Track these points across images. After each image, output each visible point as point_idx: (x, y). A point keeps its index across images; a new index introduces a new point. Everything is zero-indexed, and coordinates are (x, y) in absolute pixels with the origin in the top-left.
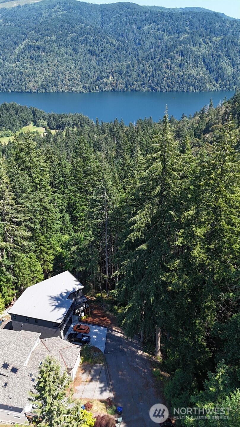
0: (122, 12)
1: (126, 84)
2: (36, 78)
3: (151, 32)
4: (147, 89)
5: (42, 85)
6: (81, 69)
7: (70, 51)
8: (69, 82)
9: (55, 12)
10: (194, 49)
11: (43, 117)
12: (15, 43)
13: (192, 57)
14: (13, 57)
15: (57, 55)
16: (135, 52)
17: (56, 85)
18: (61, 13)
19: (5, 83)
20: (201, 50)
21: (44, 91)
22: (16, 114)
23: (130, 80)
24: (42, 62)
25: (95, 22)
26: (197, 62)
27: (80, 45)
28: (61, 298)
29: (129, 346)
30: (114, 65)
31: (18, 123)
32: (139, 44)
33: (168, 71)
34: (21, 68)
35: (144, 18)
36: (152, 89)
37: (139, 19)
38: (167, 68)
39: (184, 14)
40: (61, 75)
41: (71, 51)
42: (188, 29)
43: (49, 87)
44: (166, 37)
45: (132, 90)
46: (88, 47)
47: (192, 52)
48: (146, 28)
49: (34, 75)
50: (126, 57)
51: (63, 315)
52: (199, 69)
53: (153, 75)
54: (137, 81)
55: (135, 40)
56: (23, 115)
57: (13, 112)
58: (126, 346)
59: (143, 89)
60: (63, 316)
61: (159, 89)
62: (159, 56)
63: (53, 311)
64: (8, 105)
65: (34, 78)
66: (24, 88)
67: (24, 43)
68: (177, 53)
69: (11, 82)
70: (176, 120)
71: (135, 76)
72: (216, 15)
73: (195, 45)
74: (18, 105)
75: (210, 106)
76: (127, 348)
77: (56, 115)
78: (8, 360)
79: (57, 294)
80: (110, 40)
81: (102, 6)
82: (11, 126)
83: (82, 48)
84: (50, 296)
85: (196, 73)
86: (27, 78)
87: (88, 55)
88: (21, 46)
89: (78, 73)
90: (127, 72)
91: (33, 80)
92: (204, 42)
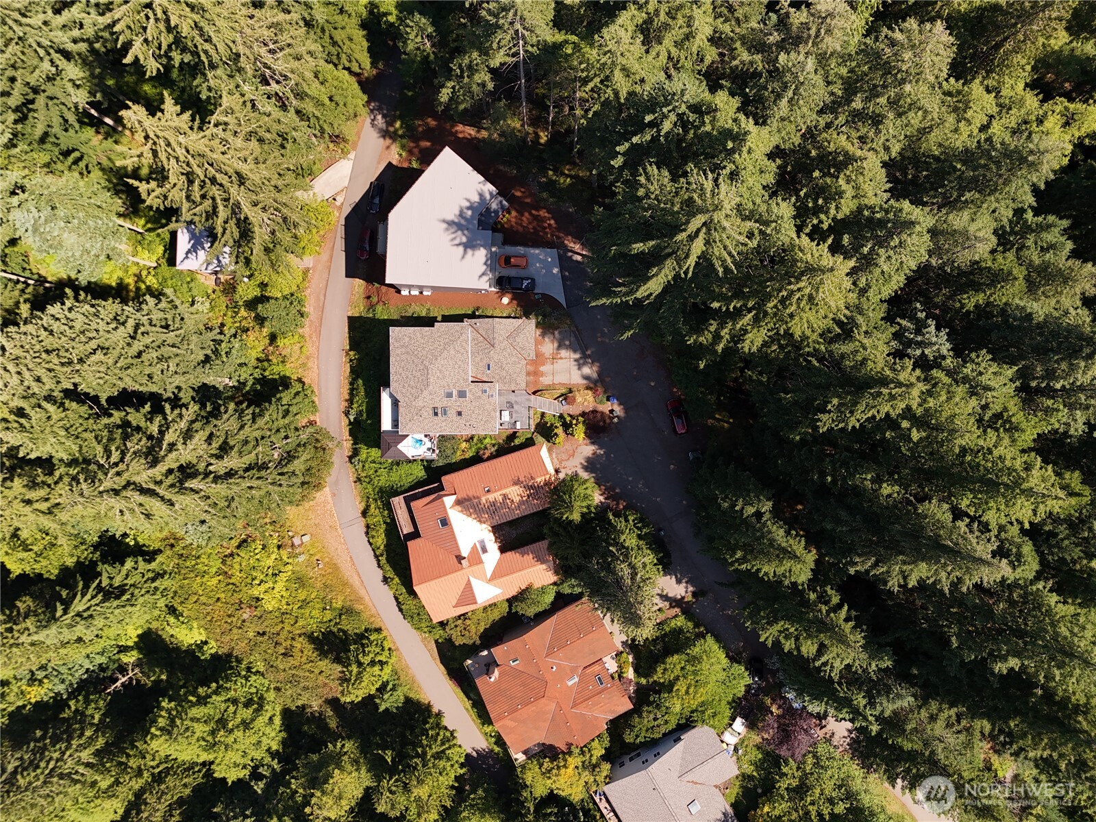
28: (463, 222)
51: (485, 264)
60: (485, 267)
63: (463, 257)
78: (448, 386)
79: (452, 215)
84: (444, 221)
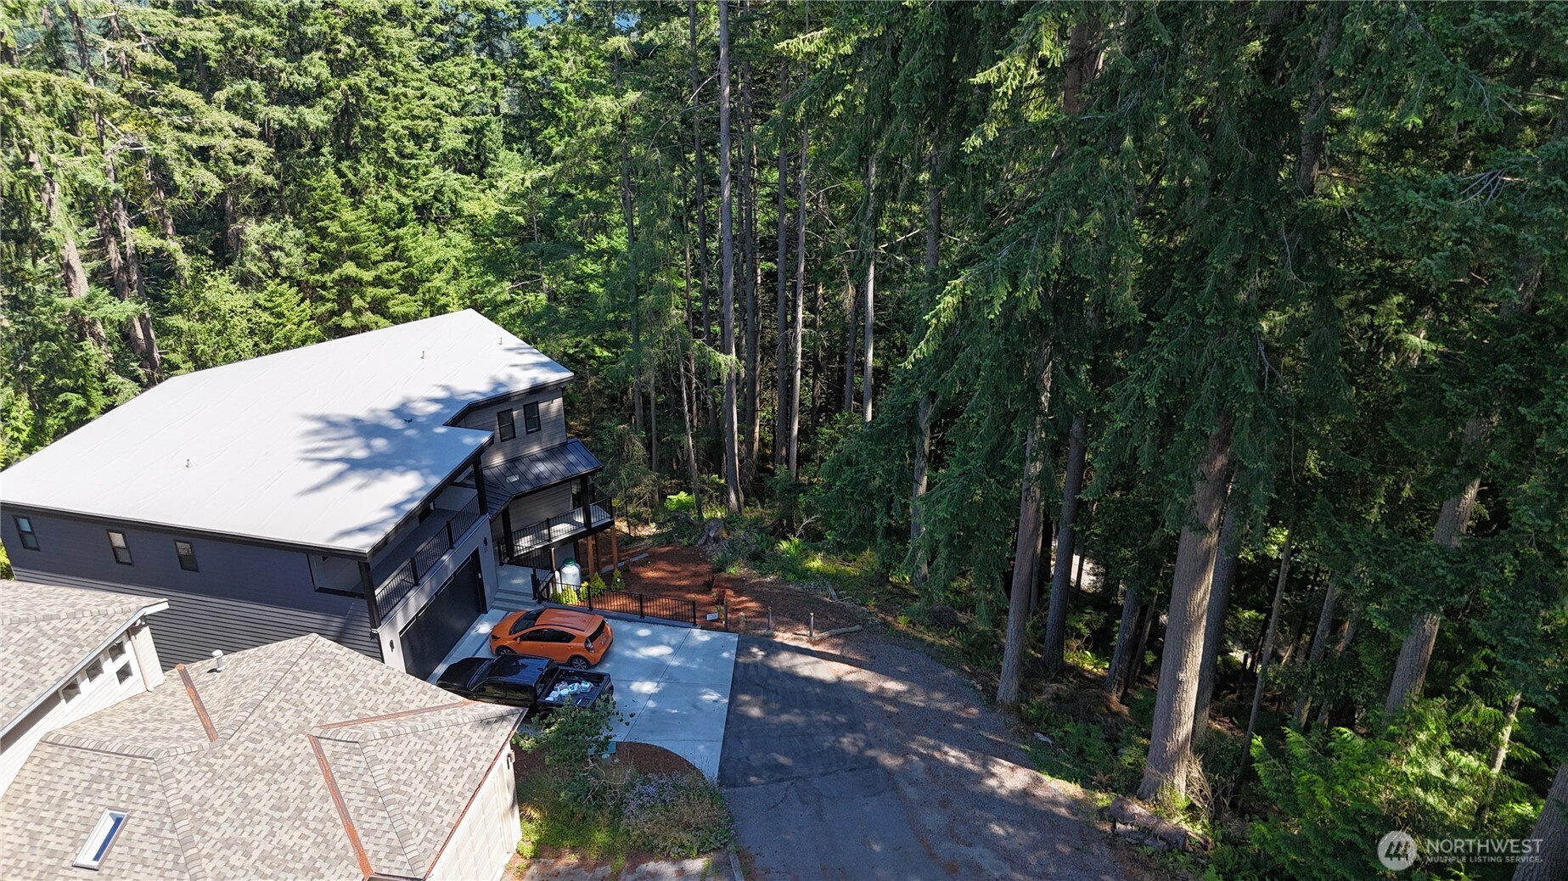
28: (395, 423)
29: (911, 736)
51: (396, 507)
58: (887, 733)
60: (390, 514)
63: (318, 488)
76: (900, 750)
79: (369, 405)
84: (321, 419)
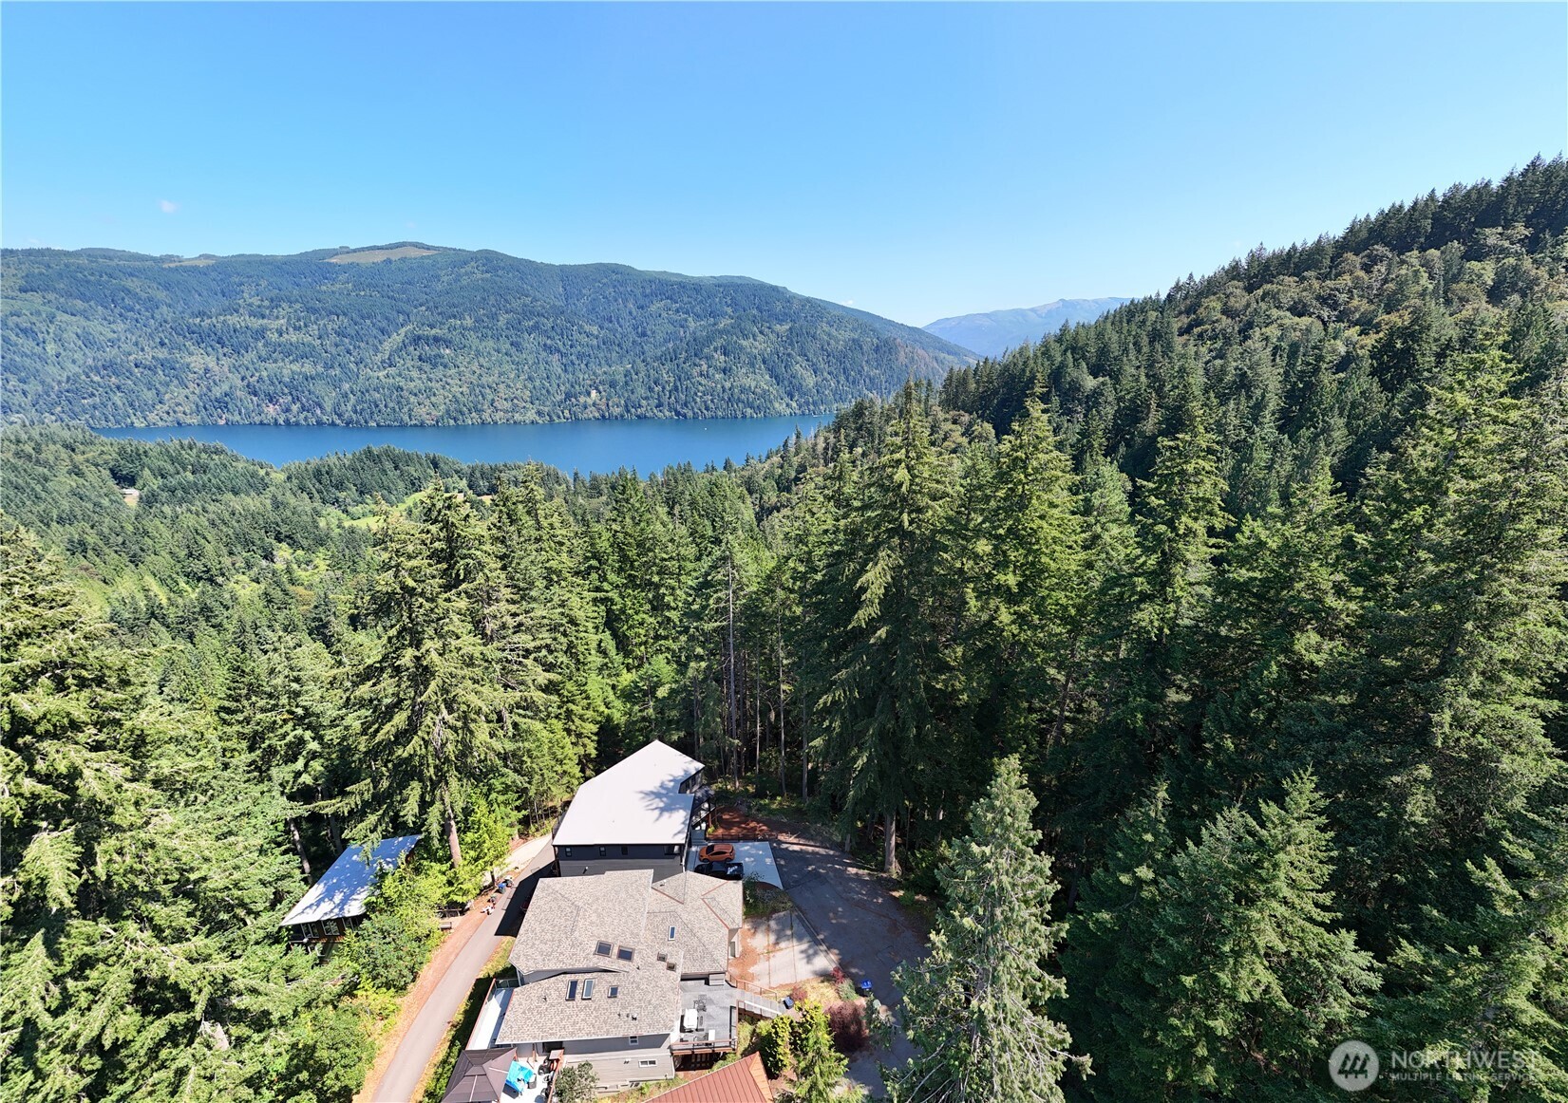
0: (605, 280)
1: (626, 406)
2: (433, 399)
3: (664, 315)
4: (667, 413)
5: (448, 411)
6: (530, 378)
7: (506, 346)
8: (507, 405)
9: (466, 274)
10: (744, 343)
11: (457, 472)
12: (383, 331)
13: (743, 357)
14: (378, 358)
15: (478, 354)
16: (638, 348)
17: (479, 411)
18: (479, 276)
19: (363, 410)
20: (758, 345)
21: (452, 422)
22: (396, 468)
23: (633, 397)
24: (445, 367)
25: (552, 296)
26: (753, 365)
27: (526, 336)
28: (664, 792)
30: (599, 372)
31: (401, 485)
32: (644, 334)
33: (703, 381)
34: (398, 379)
35: (648, 291)
36: (678, 413)
37: (638, 292)
38: (701, 375)
39: (719, 286)
40: (488, 391)
41: (508, 346)
42: (729, 310)
43: (462, 414)
44: (692, 324)
45: (639, 417)
46: (543, 340)
47: (741, 348)
48: (653, 308)
49: (430, 392)
50: (621, 357)
51: (683, 823)
52: (759, 377)
53: (676, 388)
54: (646, 398)
55: (635, 328)
56: (411, 470)
57: (389, 466)
58: (819, 864)
59: (660, 414)
60: (683, 826)
61: (690, 414)
62: (684, 354)
63: (656, 819)
64: (376, 450)
65: (428, 397)
66: (406, 418)
67: (403, 331)
68: (716, 351)
69: (377, 406)
70: (737, 465)
71: (642, 391)
72: (775, 289)
73: (746, 337)
74: (398, 450)
75: (798, 437)
76: (824, 869)
77: (487, 466)
78: (606, 936)
79: (653, 785)
80: (587, 328)
81: (562, 268)
82: (385, 492)
83: (530, 341)
85: (753, 384)
86: (412, 399)
87: (544, 354)
88: (397, 338)
89: (525, 387)
90: (626, 383)
91: (427, 402)
92: (761, 332)
